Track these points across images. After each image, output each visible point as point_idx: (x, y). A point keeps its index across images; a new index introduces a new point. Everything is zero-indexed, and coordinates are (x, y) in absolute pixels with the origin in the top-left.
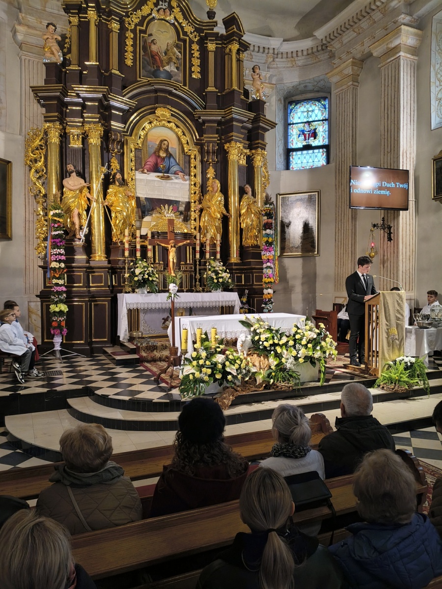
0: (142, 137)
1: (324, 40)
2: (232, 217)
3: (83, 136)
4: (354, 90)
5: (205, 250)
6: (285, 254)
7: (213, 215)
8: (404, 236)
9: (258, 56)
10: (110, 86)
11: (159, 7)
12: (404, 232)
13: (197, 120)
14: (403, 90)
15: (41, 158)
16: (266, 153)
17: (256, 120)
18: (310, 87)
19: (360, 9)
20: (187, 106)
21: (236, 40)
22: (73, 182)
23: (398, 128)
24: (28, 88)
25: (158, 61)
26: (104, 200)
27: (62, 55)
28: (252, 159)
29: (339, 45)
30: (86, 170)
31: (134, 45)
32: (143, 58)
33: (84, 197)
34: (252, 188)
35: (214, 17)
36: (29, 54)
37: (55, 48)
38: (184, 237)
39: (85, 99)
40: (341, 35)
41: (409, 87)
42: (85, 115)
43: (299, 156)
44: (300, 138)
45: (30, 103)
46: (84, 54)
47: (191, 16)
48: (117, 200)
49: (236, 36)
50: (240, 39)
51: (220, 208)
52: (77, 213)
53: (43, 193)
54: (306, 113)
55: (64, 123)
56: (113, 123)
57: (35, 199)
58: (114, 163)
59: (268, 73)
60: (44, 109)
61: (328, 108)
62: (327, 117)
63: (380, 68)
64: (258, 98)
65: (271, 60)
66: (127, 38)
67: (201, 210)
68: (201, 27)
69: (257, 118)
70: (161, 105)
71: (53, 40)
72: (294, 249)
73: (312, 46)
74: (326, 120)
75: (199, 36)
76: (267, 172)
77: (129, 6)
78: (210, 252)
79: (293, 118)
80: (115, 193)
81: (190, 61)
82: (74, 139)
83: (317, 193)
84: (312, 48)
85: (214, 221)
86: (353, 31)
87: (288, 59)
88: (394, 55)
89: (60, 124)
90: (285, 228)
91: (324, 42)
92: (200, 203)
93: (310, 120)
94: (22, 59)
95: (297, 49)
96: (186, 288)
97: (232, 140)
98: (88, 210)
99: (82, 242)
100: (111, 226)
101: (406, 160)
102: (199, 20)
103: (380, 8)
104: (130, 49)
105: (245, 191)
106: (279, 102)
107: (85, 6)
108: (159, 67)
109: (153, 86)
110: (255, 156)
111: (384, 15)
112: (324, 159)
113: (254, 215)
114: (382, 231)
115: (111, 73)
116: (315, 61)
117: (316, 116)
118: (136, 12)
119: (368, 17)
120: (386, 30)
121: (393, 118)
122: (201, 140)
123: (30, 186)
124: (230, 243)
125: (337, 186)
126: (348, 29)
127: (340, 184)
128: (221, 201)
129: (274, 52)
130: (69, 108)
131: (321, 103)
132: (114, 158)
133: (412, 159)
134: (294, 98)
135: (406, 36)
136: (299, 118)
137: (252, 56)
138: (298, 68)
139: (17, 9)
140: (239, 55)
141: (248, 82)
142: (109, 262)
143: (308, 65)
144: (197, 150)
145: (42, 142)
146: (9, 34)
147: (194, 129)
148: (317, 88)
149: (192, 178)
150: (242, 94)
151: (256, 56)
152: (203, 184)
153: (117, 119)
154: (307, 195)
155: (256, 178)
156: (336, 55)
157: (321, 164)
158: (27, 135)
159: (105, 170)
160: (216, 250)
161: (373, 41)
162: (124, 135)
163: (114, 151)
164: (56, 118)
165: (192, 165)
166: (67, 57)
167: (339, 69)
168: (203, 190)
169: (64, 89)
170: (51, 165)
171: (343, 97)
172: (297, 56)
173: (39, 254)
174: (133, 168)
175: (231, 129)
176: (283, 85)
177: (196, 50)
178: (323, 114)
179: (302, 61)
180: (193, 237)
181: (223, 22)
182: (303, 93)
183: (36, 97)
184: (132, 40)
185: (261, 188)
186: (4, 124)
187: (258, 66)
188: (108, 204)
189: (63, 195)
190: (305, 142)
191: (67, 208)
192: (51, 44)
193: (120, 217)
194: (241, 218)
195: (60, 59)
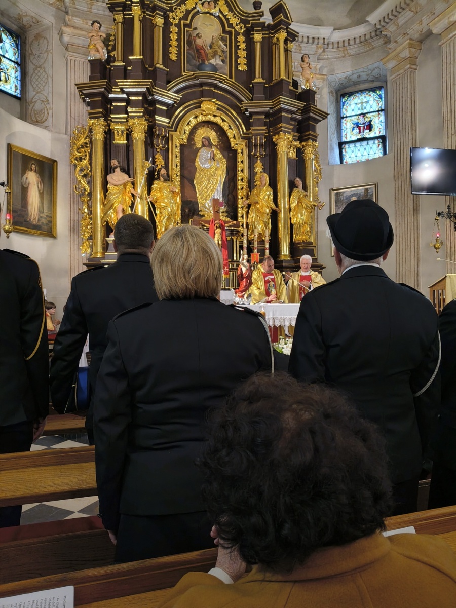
0: (187, 132)
1: (378, 24)
2: (281, 211)
3: (127, 132)
4: (412, 74)
5: (253, 247)
7: (261, 210)
9: (308, 47)
10: (155, 80)
13: (244, 113)
15: (86, 155)
16: (317, 145)
17: (306, 110)
18: (364, 77)
20: (234, 100)
21: (284, 29)
22: (117, 177)
24: (74, 87)
25: (203, 54)
26: (149, 195)
27: (106, 52)
28: (303, 152)
29: (395, 28)
30: (131, 167)
31: (178, 40)
32: (187, 52)
33: (128, 193)
34: (302, 181)
35: (260, 8)
36: (75, 54)
37: (100, 45)
38: (231, 234)
39: (129, 94)
40: (396, 16)
42: (129, 109)
43: (352, 149)
44: (354, 131)
45: (75, 102)
46: (128, 48)
47: (237, 8)
48: (162, 196)
49: (284, 25)
50: (287, 28)
51: (269, 203)
52: (121, 209)
54: (360, 105)
55: (108, 120)
56: (157, 117)
57: (80, 197)
58: (159, 159)
59: (319, 64)
60: (89, 108)
61: (384, 98)
62: (383, 107)
63: (441, 46)
64: (308, 88)
65: (321, 50)
66: (171, 32)
67: (249, 206)
68: (247, 18)
69: (307, 108)
70: (207, 99)
71: (98, 38)
73: (364, 33)
74: (382, 110)
75: (245, 27)
76: (319, 166)
77: (173, 1)
79: (346, 110)
80: (160, 189)
81: (236, 53)
82: (118, 135)
84: (365, 35)
85: (262, 217)
86: (410, 10)
87: (340, 49)
89: (105, 120)
91: (378, 27)
93: (365, 111)
94: (68, 60)
95: (349, 38)
96: (233, 286)
97: (281, 131)
98: (132, 207)
102: (245, 11)
104: (174, 43)
105: (295, 185)
106: (331, 95)
107: (130, 2)
108: (204, 60)
109: (198, 79)
110: (306, 148)
112: (381, 151)
113: (306, 209)
114: (448, 221)
115: (156, 68)
116: (368, 49)
117: (371, 107)
118: (181, 6)
120: (447, 3)
122: (248, 134)
123: (75, 184)
124: (279, 240)
125: (396, 177)
127: (400, 175)
128: (269, 195)
129: (324, 42)
130: (114, 104)
131: (376, 93)
132: (159, 153)
134: (347, 90)
136: (353, 110)
137: (301, 47)
138: (350, 57)
139: (64, 13)
140: (287, 45)
143: (362, 53)
144: (244, 144)
145: (87, 140)
146: (56, 37)
147: (241, 123)
148: (371, 77)
149: (239, 173)
150: (291, 84)
151: (305, 47)
152: (250, 179)
153: (161, 113)
154: (362, 189)
155: (307, 171)
156: (392, 39)
157: (377, 156)
158: (72, 133)
159: (149, 165)
160: (264, 246)
161: (433, 17)
162: (169, 131)
163: (158, 146)
164: (101, 115)
165: (239, 160)
166: (112, 54)
167: (394, 53)
168: (251, 185)
169: (108, 85)
170: (96, 162)
171: (401, 82)
172: (349, 45)
173: (84, 254)
174: (179, 164)
175: (279, 120)
176: (334, 76)
177: (241, 41)
178: (379, 104)
179: (354, 50)
180: (240, 234)
181: (270, 12)
182: (357, 84)
183: (81, 95)
184: (176, 35)
185: (313, 182)
186: (50, 124)
187: (306, 56)
188: (153, 200)
189: (107, 191)
190: (359, 135)
191: (111, 204)
192: (96, 42)
193: (165, 213)
194: (292, 213)
195: (104, 55)
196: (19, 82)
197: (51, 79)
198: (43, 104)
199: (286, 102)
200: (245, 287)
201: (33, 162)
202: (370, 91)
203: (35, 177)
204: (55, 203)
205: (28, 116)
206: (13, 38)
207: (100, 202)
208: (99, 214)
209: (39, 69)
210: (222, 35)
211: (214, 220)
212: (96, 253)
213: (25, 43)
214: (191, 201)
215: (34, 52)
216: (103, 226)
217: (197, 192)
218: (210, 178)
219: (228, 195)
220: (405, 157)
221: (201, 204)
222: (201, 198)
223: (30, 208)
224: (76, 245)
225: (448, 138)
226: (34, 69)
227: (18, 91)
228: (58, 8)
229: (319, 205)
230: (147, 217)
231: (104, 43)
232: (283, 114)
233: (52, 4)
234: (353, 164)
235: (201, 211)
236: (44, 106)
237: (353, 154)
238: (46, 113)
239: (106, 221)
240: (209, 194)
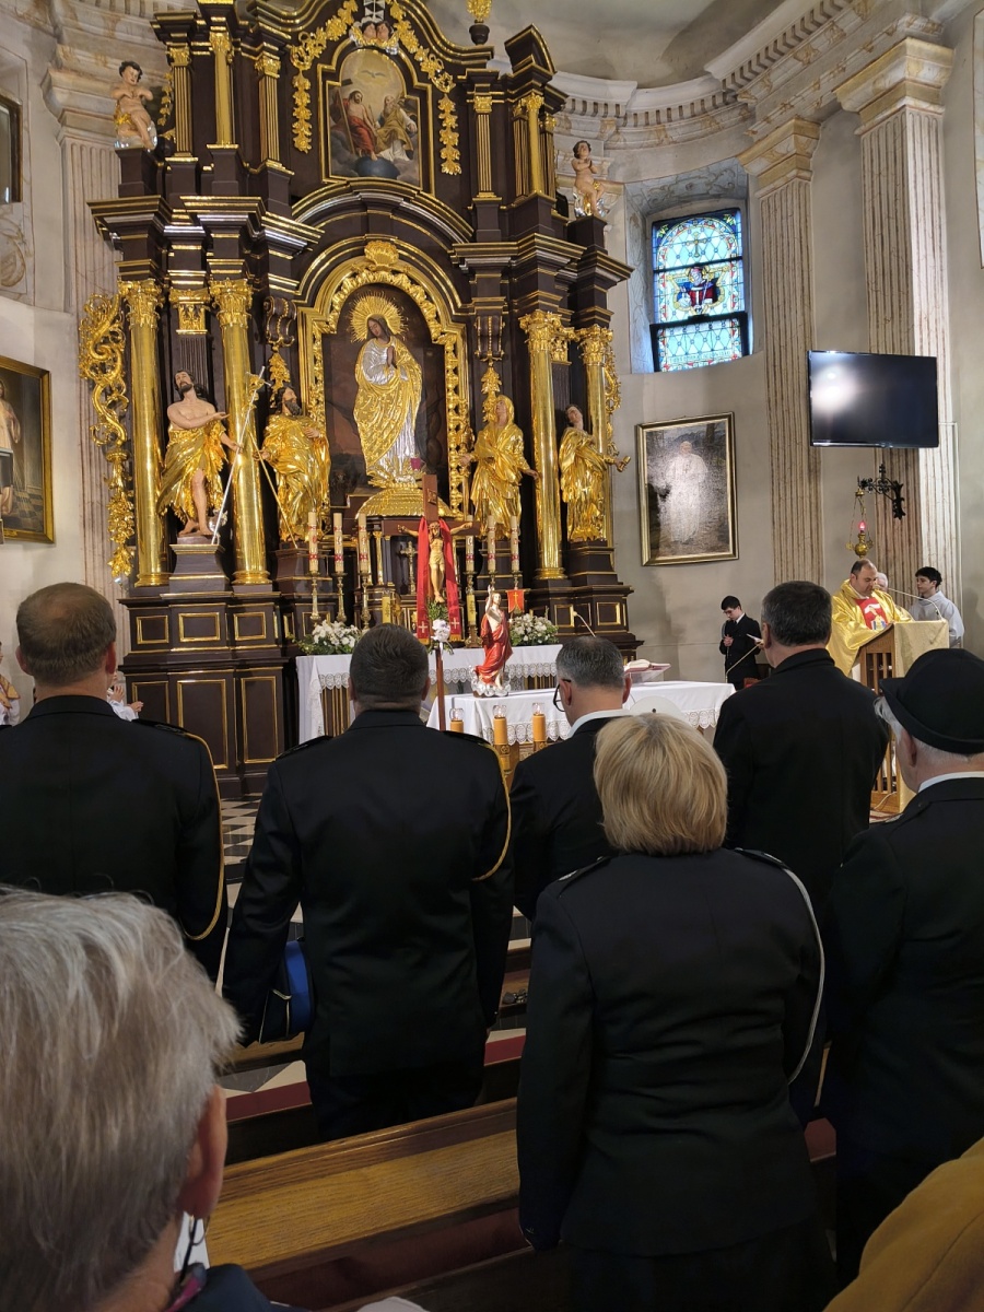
0: (337, 308)
1: (729, 81)
3: (208, 308)
4: (802, 188)
5: (486, 552)
6: (660, 558)
7: (500, 474)
8: (932, 504)
9: (583, 123)
11: (364, 20)
12: (931, 496)
13: (457, 266)
14: (915, 182)
15: (115, 360)
16: (610, 334)
17: (586, 262)
18: (700, 188)
19: (809, 9)
20: (435, 239)
21: (537, 88)
22: (190, 411)
23: (907, 266)
24: (80, 207)
25: (367, 138)
26: (260, 448)
27: (154, 132)
29: (764, 92)
30: (216, 385)
31: (312, 106)
32: (331, 134)
33: (216, 443)
34: (583, 413)
35: (486, 40)
36: (82, 133)
37: (141, 116)
39: (210, 227)
40: (766, 68)
41: (927, 174)
42: (211, 260)
43: (679, 338)
44: (682, 300)
45: (85, 241)
46: (204, 123)
47: (436, 38)
48: (287, 448)
49: (539, 81)
50: (545, 85)
51: (515, 459)
52: (202, 478)
54: (693, 246)
55: (163, 281)
56: (272, 277)
57: (105, 453)
58: (277, 367)
59: (607, 158)
60: (119, 255)
61: (742, 232)
62: (739, 252)
63: (860, 136)
64: (590, 214)
65: (611, 130)
66: (297, 89)
67: (473, 466)
68: (458, 61)
69: (589, 257)
70: (378, 236)
71: (134, 101)
72: (681, 546)
73: (702, 97)
74: (737, 259)
75: (453, 81)
76: (614, 377)
77: (298, 21)
78: (496, 558)
79: (663, 257)
80: (284, 433)
81: (437, 136)
82: (187, 315)
83: (727, 419)
84: (703, 101)
85: (503, 490)
86: (795, 58)
87: (651, 128)
88: (890, 106)
89: (156, 283)
90: (657, 500)
91: (730, 86)
94: (65, 145)
95: (669, 105)
97: (537, 306)
99: (216, 543)
100: (276, 503)
101: (929, 335)
102: (453, 45)
103: (855, 4)
104: (303, 113)
105: (568, 420)
106: (633, 223)
107: (203, 22)
108: (369, 152)
109: (357, 193)
110: (588, 341)
111: (865, 19)
112: (737, 344)
113: (592, 471)
114: (881, 496)
115: (265, 168)
116: (709, 129)
117: (716, 250)
118: (315, 32)
119: (826, 26)
120: (870, 51)
121: (894, 244)
122: (467, 311)
123: (92, 423)
124: (539, 536)
125: (773, 400)
126: (782, 54)
127: (779, 397)
128: (516, 442)
129: (618, 112)
130: (174, 247)
131: (725, 221)
132: (277, 355)
133: (940, 332)
134: (665, 214)
135: (918, 62)
136: (678, 257)
137: (570, 122)
138: (672, 145)
139: (51, 38)
140: (544, 121)
141: (565, 179)
142: (276, 587)
143: (693, 139)
144: (458, 333)
145: (116, 325)
146: (36, 91)
147: (452, 287)
148: (715, 188)
149: (450, 395)
150: (555, 206)
151: (578, 123)
152: (474, 408)
153: (280, 268)
154: (703, 425)
155: (592, 392)
156: (757, 113)
157: (729, 356)
158: (81, 309)
159: (259, 383)
160: (510, 552)
161: (843, 76)
162: (298, 305)
163: (276, 340)
164: (148, 271)
165: (449, 367)
166: (167, 135)
167: (764, 143)
168: (476, 421)
169: (162, 207)
170: (139, 374)
171: (778, 203)
172: (670, 119)
173: (118, 576)
174: (320, 378)
175: (533, 282)
176: (639, 185)
177: (448, 111)
178: (731, 245)
179: (680, 131)
181: (507, 49)
182: (687, 202)
183: (101, 226)
184: (307, 95)
185: (603, 415)
186: (31, 290)
187: (585, 145)
188: (269, 458)
189: (168, 440)
190: (693, 309)
191: (178, 469)
192: (132, 109)
193: (296, 485)
194: (563, 481)
195: (151, 139)
197: (28, 187)
198: (11, 244)
199: (547, 246)
202: (711, 217)
203: (3, 409)
204: (48, 465)
207: (152, 457)
208: (150, 490)
212: (148, 576)
214: (349, 455)
216: (160, 515)
217: (361, 435)
218: (387, 404)
219: (427, 441)
220: (789, 362)
221: (370, 461)
222: (371, 449)
224: (97, 558)
225: (878, 327)
228: (38, 27)
229: (617, 461)
233: (22, 16)
234: (681, 372)
235: (370, 478)
236: (16, 249)
238: (19, 263)
239: (168, 507)
240: (386, 441)
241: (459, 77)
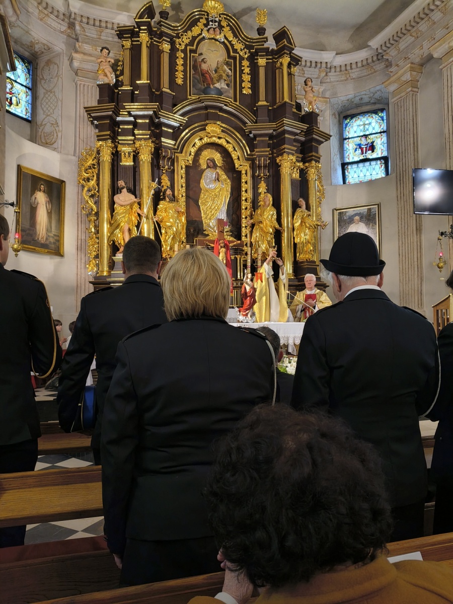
0: (193, 154)
1: (379, 49)
3: (134, 153)
4: (414, 97)
5: (257, 265)
7: (265, 229)
9: (310, 71)
10: (161, 104)
11: (209, 27)
13: (248, 135)
15: (93, 176)
16: (320, 165)
17: (309, 132)
18: (366, 99)
19: (418, 12)
20: (238, 122)
21: (287, 54)
22: (125, 197)
24: (83, 110)
25: (209, 79)
26: (155, 215)
27: (114, 77)
28: (306, 172)
29: (396, 53)
30: (137, 188)
31: (184, 65)
32: (193, 77)
33: (135, 213)
34: (306, 202)
35: (264, 34)
36: (84, 79)
37: (108, 70)
38: (235, 252)
39: (136, 117)
40: (397, 41)
42: (136, 132)
43: (355, 169)
44: (357, 152)
45: (84, 125)
46: (136, 73)
47: (241, 34)
48: (167, 215)
49: (288, 51)
50: (291, 53)
51: (272, 223)
52: (128, 228)
53: (95, 211)
54: (362, 127)
55: (116, 142)
56: (163, 139)
57: (88, 217)
58: (164, 180)
59: (321, 87)
60: (97, 131)
61: (386, 119)
62: (385, 129)
63: (442, 69)
64: (311, 111)
65: (323, 74)
66: (178, 57)
67: (253, 226)
68: (251, 44)
69: (310, 130)
70: (212, 121)
71: (106, 63)
73: (367, 57)
74: (384, 132)
75: (249, 52)
76: (322, 186)
77: (179, 28)
79: (348, 132)
80: (166, 209)
81: (241, 77)
82: (125, 156)
83: (377, 206)
84: (367, 59)
85: (266, 236)
86: (411, 35)
87: (342, 73)
89: (112, 142)
91: (380, 51)
92: (251, 218)
93: (367, 133)
94: (77, 85)
95: (351, 62)
96: (237, 304)
97: (285, 152)
98: (138, 226)
102: (249, 37)
103: (440, 7)
104: (180, 68)
105: (299, 205)
106: (333, 116)
107: (137, 30)
108: (209, 84)
109: (203, 102)
110: (309, 169)
111: (444, 14)
112: (383, 171)
113: (309, 229)
114: (451, 240)
115: (162, 92)
116: (370, 72)
117: (374, 129)
118: (187, 33)
119: (426, 19)
120: (447, 28)
122: (252, 155)
123: (83, 204)
125: (399, 198)
126: (405, 34)
127: (402, 195)
128: (273, 214)
129: (327, 66)
130: (121, 127)
131: (378, 115)
132: (164, 174)
134: (349, 113)
136: (355, 132)
137: (304, 71)
138: (352, 80)
139: (75, 40)
140: (290, 69)
143: (363, 77)
144: (248, 165)
145: (95, 161)
146: (66, 62)
147: (246, 144)
148: (373, 99)
149: (243, 193)
150: (294, 107)
151: (308, 71)
152: (254, 199)
153: (168, 136)
154: (365, 209)
155: (310, 192)
156: (393, 62)
157: (379, 176)
158: (80, 155)
159: (155, 186)
161: (433, 42)
162: (175, 152)
163: (164, 168)
164: (109, 137)
165: (243, 181)
166: (120, 79)
167: (396, 76)
168: (255, 205)
169: (116, 108)
170: (103, 182)
171: (402, 104)
172: (351, 69)
173: (91, 272)
174: (184, 185)
175: (283, 141)
176: (336, 99)
177: (246, 66)
178: (381, 126)
179: (356, 73)
180: (244, 253)
181: (274, 38)
182: (359, 106)
183: (90, 118)
184: (182, 60)
185: (316, 203)
186: (59, 146)
187: (310, 79)
188: (158, 220)
189: (114, 211)
190: (362, 156)
191: (118, 223)
192: (105, 67)
193: (170, 232)
194: (295, 233)
195: (113, 80)
196: (30, 106)
197: (61, 103)
198: (52, 126)
199: (290, 125)
200: (249, 305)
201: (42, 183)
202: (372, 113)
203: (44, 197)
204: (62, 223)
205: (37, 138)
206: (25, 64)
207: (107, 222)
208: (105, 234)
209: (49, 93)
210: (227, 60)
211: (218, 240)
212: (103, 271)
213: (36, 69)
214: (196, 221)
215: (45, 77)
216: (109, 245)
217: (202, 211)
218: (214, 198)
219: (232, 214)
220: (407, 178)
221: (206, 223)
222: (206, 218)
223: (38, 227)
224: (82, 264)
226: (44, 93)
227: (29, 114)
228: (69, 36)
229: (322, 224)
230: (152, 237)
231: (112, 68)
232: (286, 136)
233: (62, 32)
234: (356, 184)
235: (205, 230)
236: (54, 129)
237: (356, 175)
238: (55, 135)
239: (112, 240)
240: (213, 214)
241: (251, 51)
